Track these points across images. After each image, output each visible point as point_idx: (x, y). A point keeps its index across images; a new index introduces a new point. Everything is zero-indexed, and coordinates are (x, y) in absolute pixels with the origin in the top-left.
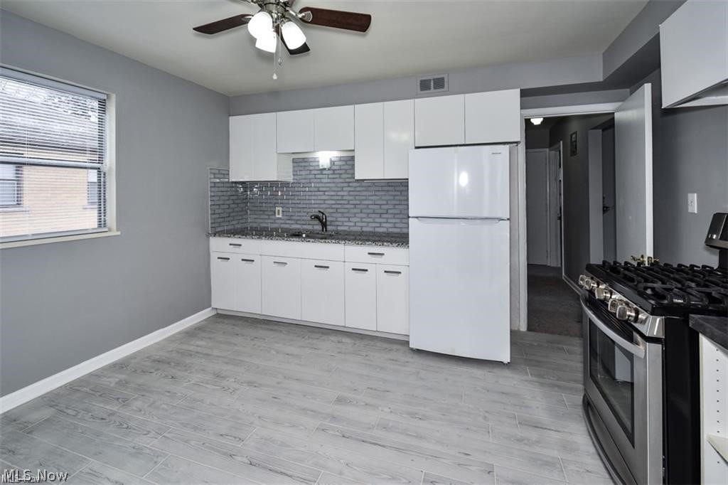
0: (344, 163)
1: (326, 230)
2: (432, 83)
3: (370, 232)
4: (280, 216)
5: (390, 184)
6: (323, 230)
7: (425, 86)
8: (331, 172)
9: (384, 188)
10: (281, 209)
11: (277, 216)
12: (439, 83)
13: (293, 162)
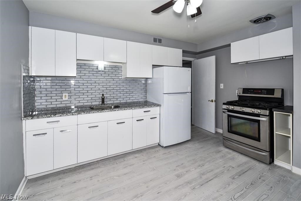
0: (111, 68)
1: (104, 105)
2: (158, 40)
3: (125, 103)
4: (67, 99)
5: (134, 80)
6: (102, 105)
7: (155, 40)
8: (104, 73)
9: (131, 82)
10: (67, 94)
11: (64, 99)
12: (160, 41)
13: (77, 65)
